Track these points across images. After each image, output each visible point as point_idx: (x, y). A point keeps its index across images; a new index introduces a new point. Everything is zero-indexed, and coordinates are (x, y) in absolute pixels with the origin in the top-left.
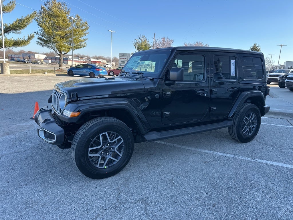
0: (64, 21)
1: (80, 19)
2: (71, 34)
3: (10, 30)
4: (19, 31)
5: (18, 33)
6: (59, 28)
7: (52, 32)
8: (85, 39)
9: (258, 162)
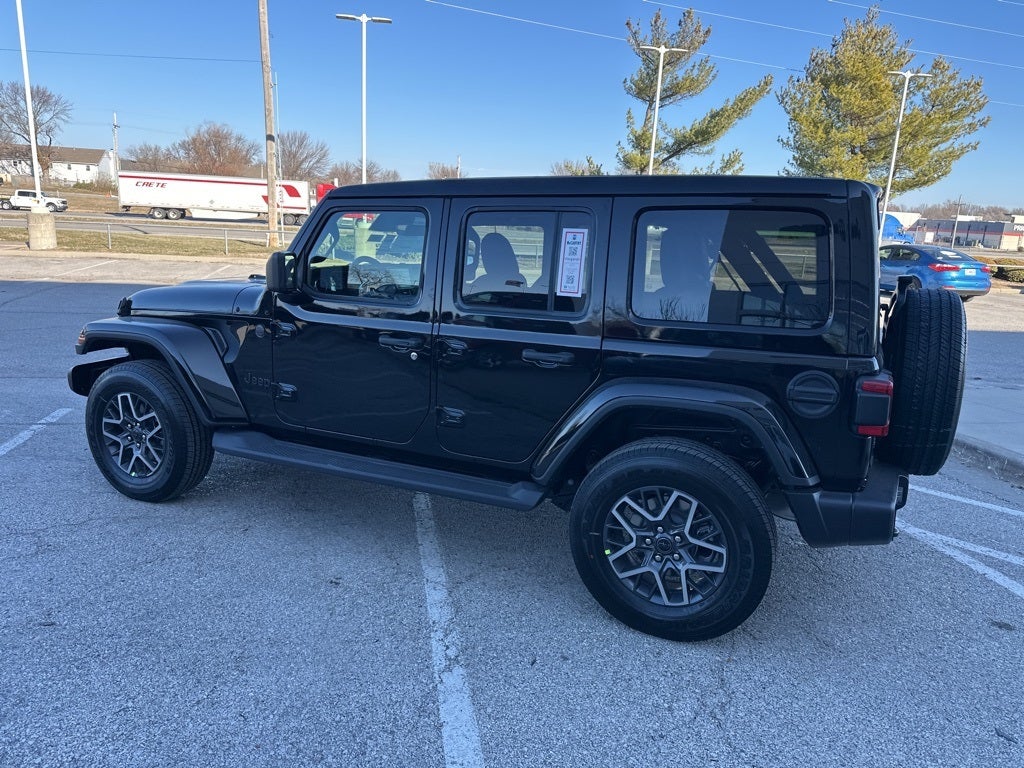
0: (872, 92)
1: (949, 73)
2: (894, 133)
3: (685, 148)
4: (705, 149)
5: (708, 153)
6: (857, 118)
7: (824, 136)
8: (968, 146)
9: (436, 675)
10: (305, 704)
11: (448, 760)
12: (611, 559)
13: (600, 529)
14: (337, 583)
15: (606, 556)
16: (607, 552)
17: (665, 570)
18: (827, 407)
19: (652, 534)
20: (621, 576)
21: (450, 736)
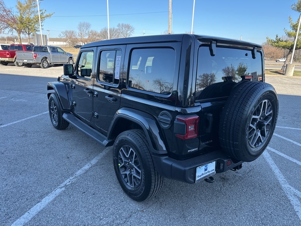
9: (56, 188)
10: (22, 186)
11: (29, 211)
12: (120, 167)
13: (117, 157)
14: (69, 158)
15: (119, 166)
16: (119, 165)
17: (130, 174)
18: (168, 125)
19: (128, 161)
20: (122, 173)
21: (37, 206)
